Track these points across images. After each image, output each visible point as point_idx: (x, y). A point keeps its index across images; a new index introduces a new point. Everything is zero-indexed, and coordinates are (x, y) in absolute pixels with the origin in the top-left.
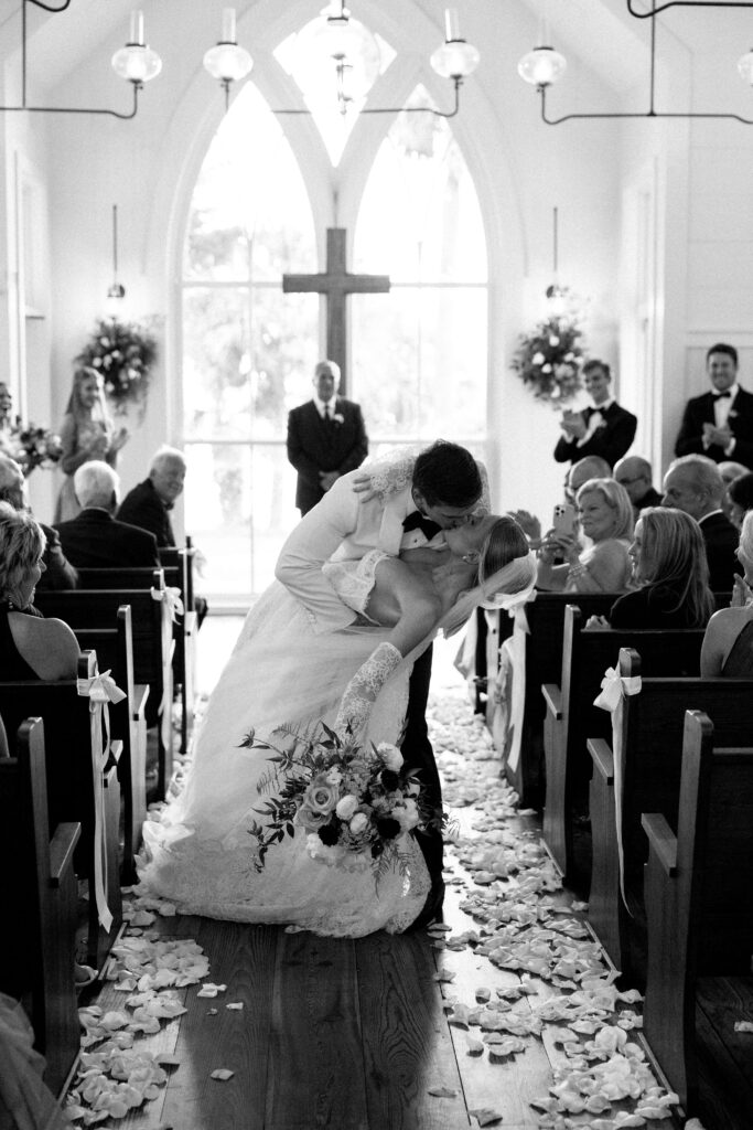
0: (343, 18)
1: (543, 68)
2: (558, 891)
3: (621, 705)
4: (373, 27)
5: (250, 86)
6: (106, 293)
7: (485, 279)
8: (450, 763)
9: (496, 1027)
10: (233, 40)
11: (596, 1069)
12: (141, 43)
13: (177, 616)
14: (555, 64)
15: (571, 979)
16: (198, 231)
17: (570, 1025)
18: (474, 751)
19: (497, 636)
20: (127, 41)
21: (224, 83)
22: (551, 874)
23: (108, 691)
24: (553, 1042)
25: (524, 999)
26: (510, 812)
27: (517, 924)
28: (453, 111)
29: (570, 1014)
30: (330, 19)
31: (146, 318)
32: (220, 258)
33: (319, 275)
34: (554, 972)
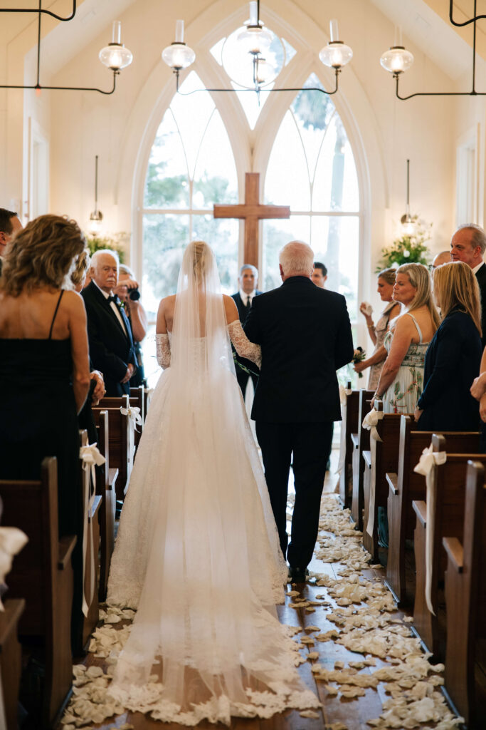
0: (259, 26)
1: (397, 62)
2: (394, 611)
3: (433, 472)
4: (280, 33)
5: (193, 75)
6: (89, 217)
7: (357, 210)
8: (325, 538)
9: (346, 682)
10: (182, 41)
11: (411, 705)
12: (119, 42)
13: (137, 426)
14: (405, 58)
15: (400, 658)
16: (154, 179)
17: (396, 682)
18: (342, 530)
19: (359, 450)
20: (110, 42)
21: (176, 71)
22: (390, 600)
23: (94, 456)
24: (385, 691)
25: (366, 669)
26: (364, 566)
27: (365, 628)
28: (334, 90)
29: (397, 677)
30: (250, 27)
31: (116, 235)
32: (170, 198)
33: (240, 206)
34: (388, 654)
